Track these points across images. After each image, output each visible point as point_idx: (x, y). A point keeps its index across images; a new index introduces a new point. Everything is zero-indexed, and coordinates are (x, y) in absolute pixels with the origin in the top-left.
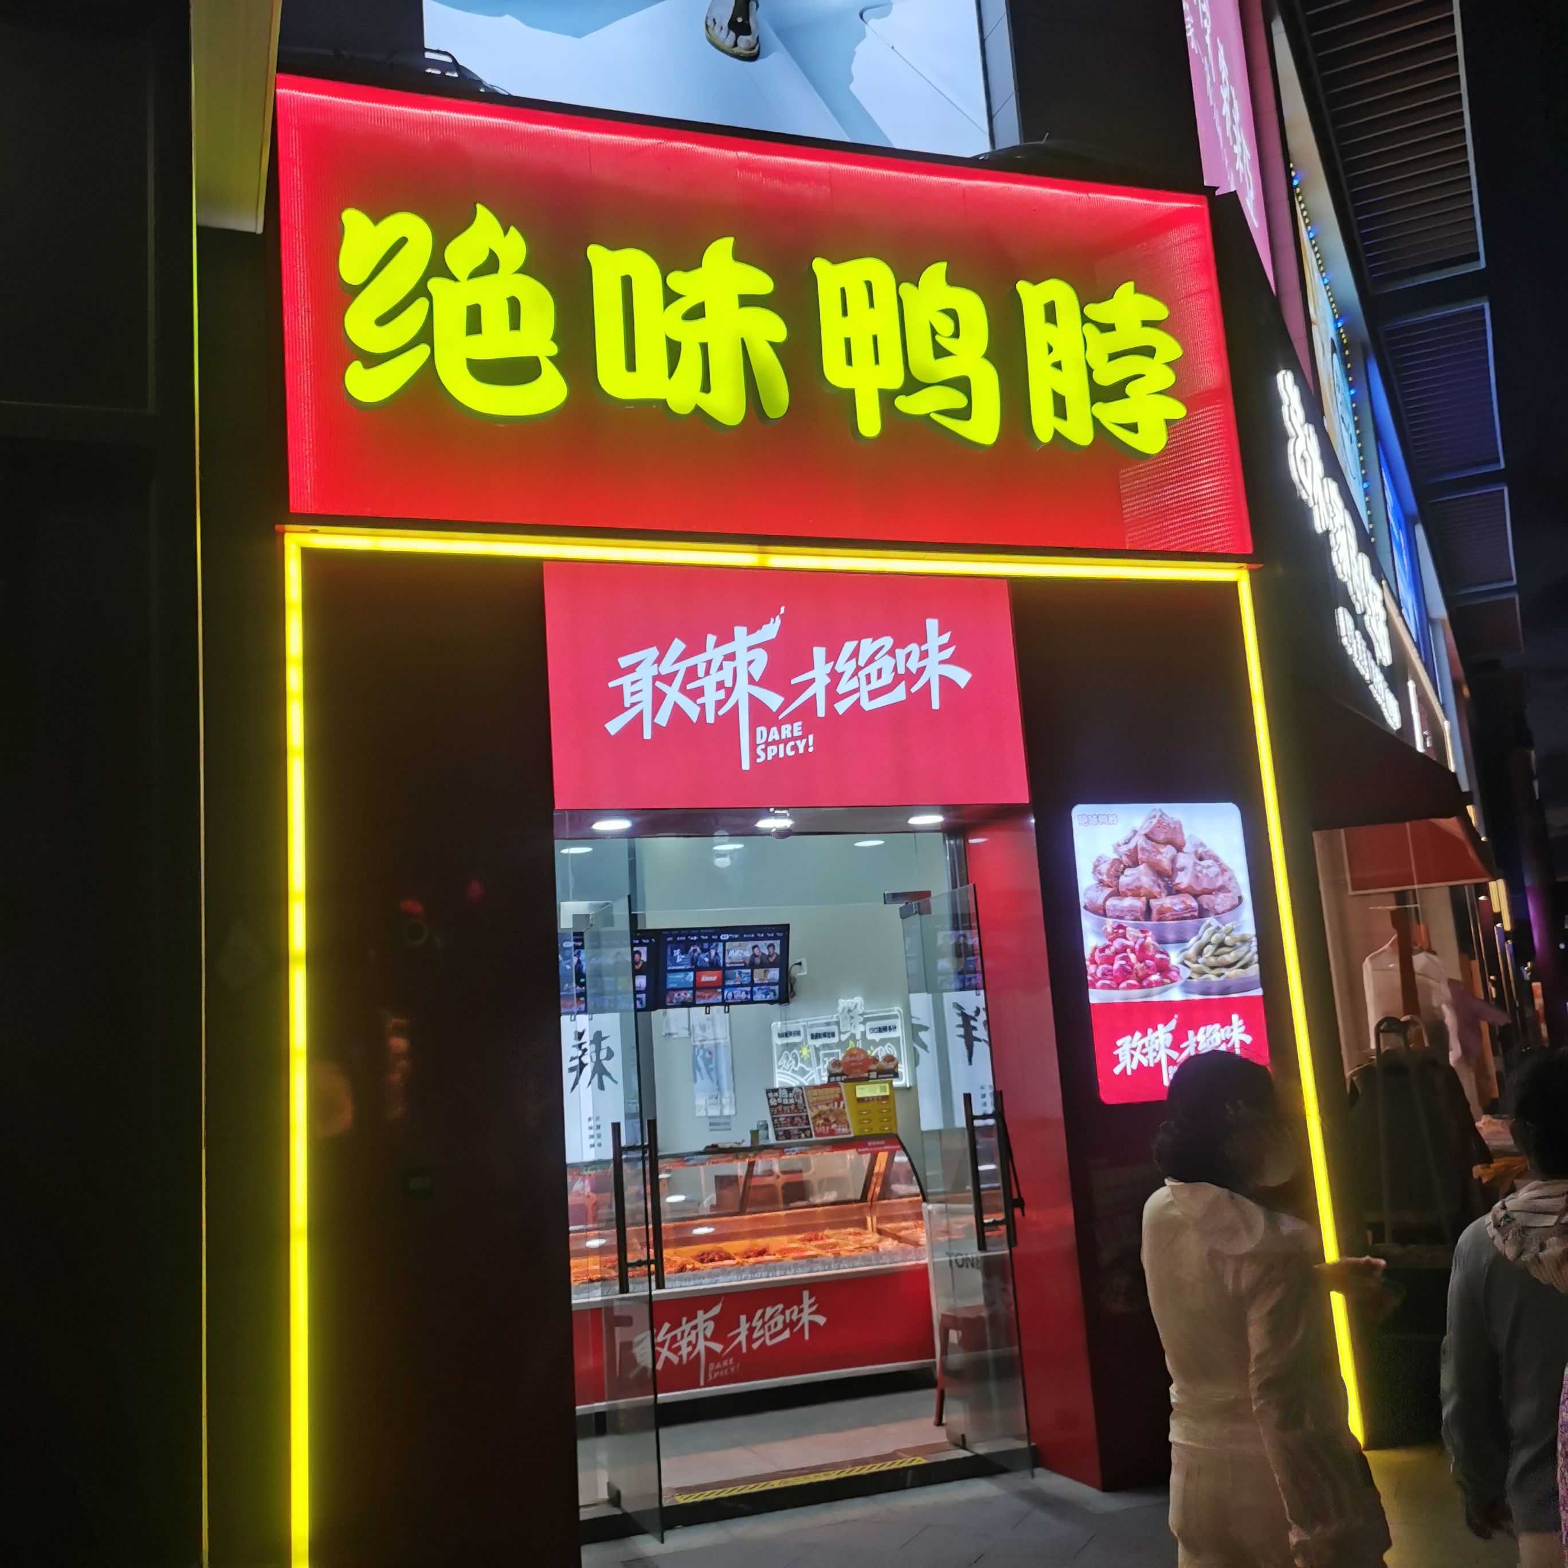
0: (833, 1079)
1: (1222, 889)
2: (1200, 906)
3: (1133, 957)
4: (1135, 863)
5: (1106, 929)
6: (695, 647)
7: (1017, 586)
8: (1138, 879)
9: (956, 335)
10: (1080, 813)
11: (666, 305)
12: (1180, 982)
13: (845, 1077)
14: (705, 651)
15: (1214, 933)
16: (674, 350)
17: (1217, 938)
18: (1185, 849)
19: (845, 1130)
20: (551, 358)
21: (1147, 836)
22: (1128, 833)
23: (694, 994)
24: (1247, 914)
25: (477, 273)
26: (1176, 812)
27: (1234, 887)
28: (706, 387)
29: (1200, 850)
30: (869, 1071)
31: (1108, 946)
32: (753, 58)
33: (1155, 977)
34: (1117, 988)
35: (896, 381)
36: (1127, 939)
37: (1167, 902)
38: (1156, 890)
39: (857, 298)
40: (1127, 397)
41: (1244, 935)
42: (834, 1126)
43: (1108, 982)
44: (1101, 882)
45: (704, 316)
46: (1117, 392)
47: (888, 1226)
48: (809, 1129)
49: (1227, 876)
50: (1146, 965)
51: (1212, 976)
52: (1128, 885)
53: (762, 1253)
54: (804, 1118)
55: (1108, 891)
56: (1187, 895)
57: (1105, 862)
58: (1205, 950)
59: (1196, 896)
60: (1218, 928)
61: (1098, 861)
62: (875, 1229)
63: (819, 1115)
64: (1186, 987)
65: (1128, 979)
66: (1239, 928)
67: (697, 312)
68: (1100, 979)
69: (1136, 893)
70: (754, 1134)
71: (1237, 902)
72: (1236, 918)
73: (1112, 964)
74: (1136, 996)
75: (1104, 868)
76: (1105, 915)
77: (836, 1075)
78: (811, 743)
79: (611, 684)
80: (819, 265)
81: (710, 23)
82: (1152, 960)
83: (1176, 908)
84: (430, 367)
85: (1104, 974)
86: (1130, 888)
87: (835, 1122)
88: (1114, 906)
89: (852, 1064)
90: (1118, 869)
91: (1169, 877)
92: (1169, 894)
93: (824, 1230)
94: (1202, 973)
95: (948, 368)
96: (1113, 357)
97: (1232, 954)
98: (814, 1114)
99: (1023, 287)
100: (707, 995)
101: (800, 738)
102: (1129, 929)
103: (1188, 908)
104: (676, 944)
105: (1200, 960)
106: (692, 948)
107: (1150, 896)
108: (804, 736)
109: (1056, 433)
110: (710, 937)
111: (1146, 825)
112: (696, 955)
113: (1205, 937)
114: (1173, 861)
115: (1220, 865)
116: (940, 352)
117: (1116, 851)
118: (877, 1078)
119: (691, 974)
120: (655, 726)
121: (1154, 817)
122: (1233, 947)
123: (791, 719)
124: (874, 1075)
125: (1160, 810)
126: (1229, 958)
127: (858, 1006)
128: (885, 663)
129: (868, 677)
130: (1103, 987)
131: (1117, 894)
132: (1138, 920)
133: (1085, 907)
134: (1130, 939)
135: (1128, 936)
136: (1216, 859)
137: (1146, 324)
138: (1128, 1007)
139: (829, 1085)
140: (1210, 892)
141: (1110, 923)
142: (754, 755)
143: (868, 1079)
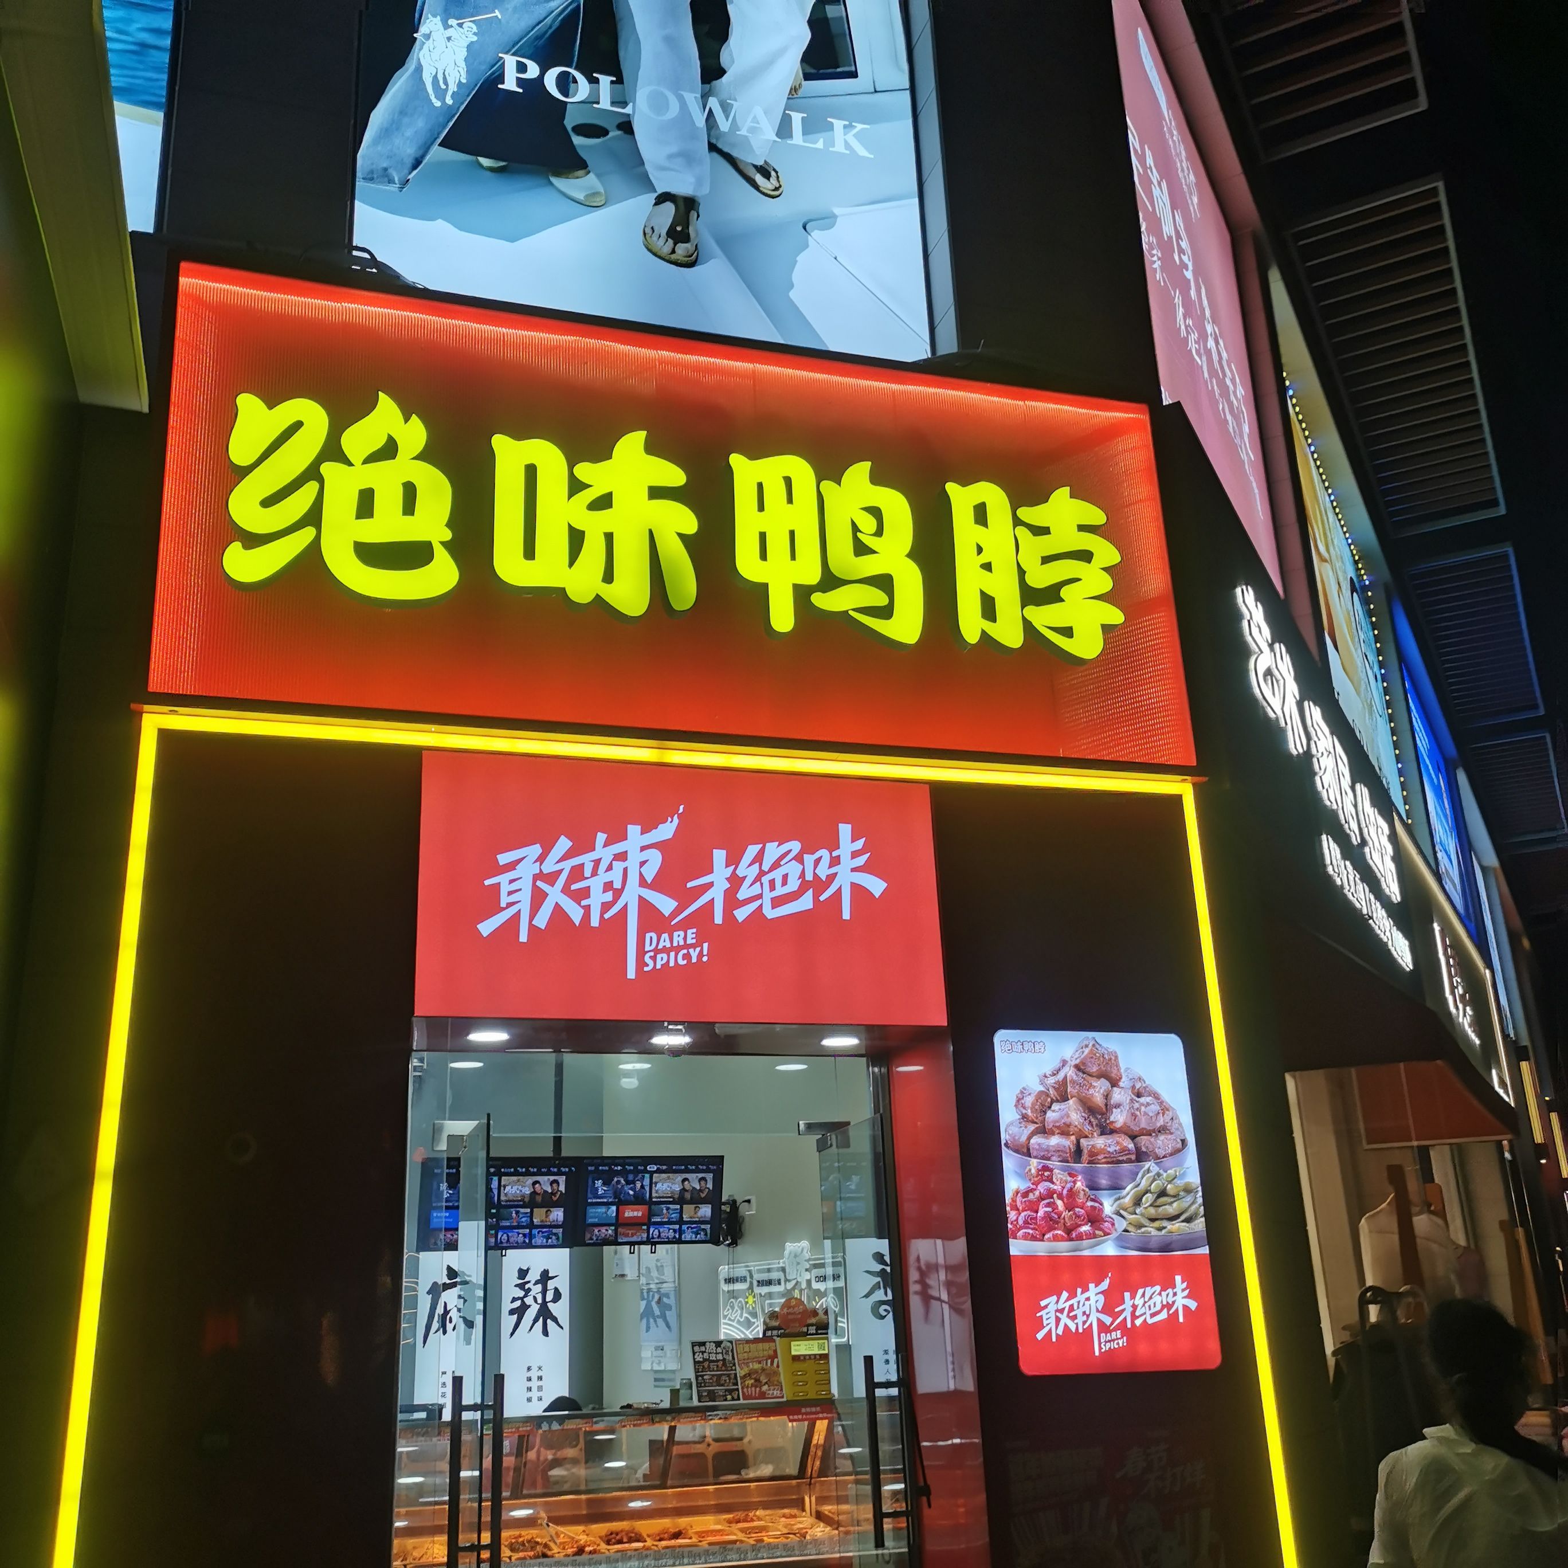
0: (769, 1333)
1: (1163, 1130)
2: (1138, 1149)
3: (1059, 1203)
4: (1064, 1098)
5: (1030, 1170)
6: (583, 845)
7: (939, 791)
8: (1068, 1116)
9: (879, 532)
10: (1002, 1038)
11: (571, 494)
12: (1114, 1235)
13: (783, 1331)
14: (594, 850)
15: (1154, 1180)
16: (576, 539)
17: (1158, 1185)
18: (1121, 1084)
19: (776, 1393)
20: (442, 543)
21: (1077, 1067)
22: (1056, 1064)
23: (616, 1231)
24: (1191, 1159)
25: (372, 458)
26: (1111, 1042)
27: (1177, 1129)
28: (608, 577)
29: (1138, 1086)
30: (808, 1326)
31: (1032, 1190)
32: (691, 265)
33: (1086, 1228)
34: (1042, 1240)
35: (812, 576)
36: (1053, 1183)
37: (1100, 1142)
38: (1087, 1128)
39: (775, 493)
40: (1062, 600)
41: (1187, 1184)
42: (765, 1388)
43: (1031, 1231)
44: (1024, 1117)
45: (611, 507)
46: (1051, 595)
47: (827, 1509)
48: (737, 1390)
49: (1169, 1115)
50: (1075, 1213)
51: (1151, 1230)
52: (1056, 1122)
53: (677, 1535)
54: (733, 1376)
55: (1032, 1127)
56: (1123, 1136)
57: (1030, 1094)
58: (1144, 1199)
59: (1133, 1137)
60: (1159, 1175)
61: (1022, 1092)
62: (813, 1511)
63: (749, 1375)
64: (1122, 1241)
65: (1055, 1229)
66: (1183, 1175)
67: (604, 502)
68: (1021, 1228)
69: (1064, 1131)
70: (675, 1393)
71: (1180, 1145)
72: (1180, 1164)
73: (1037, 1212)
74: (1063, 1248)
75: (1029, 1101)
76: (1029, 1154)
77: (773, 1329)
78: (705, 952)
79: (487, 882)
80: (736, 460)
81: (648, 231)
82: (1082, 1208)
83: (1111, 1149)
84: (314, 549)
85: (1026, 1222)
86: (1058, 1124)
87: (766, 1383)
88: (1039, 1144)
89: (790, 1317)
90: (1044, 1105)
91: (1103, 1114)
92: (1102, 1133)
93: (757, 1509)
94: (1140, 1226)
95: (870, 566)
96: (1046, 560)
97: (1175, 1205)
98: (743, 1373)
99: (952, 488)
100: (630, 1232)
101: (693, 946)
102: (1056, 1171)
103: (1124, 1150)
104: (598, 1175)
105: (1138, 1211)
106: (616, 1179)
107: (1081, 1135)
108: (699, 944)
109: (984, 633)
110: (636, 1168)
111: (1077, 1055)
112: (619, 1186)
113: (1144, 1183)
114: (1107, 1096)
115: (1161, 1103)
116: (861, 549)
117: (1042, 1083)
118: (817, 1334)
119: (614, 1208)
120: (532, 929)
121: (1087, 1046)
122: (1176, 1196)
123: (684, 926)
124: (812, 1330)
125: (1094, 1038)
126: (1172, 1209)
127: (805, 1251)
128: (793, 869)
129: (772, 884)
130: (1026, 1237)
131: (1043, 1130)
132: (1068, 1162)
133: (1006, 1145)
134: (1058, 1183)
135: (1054, 1180)
136: (1156, 1096)
137: (1082, 528)
138: (1053, 1262)
139: (766, 1339)
140: (1149, 1134)
141: (1034, 1164)
142: (640, 963)
143: (807, 1334)
